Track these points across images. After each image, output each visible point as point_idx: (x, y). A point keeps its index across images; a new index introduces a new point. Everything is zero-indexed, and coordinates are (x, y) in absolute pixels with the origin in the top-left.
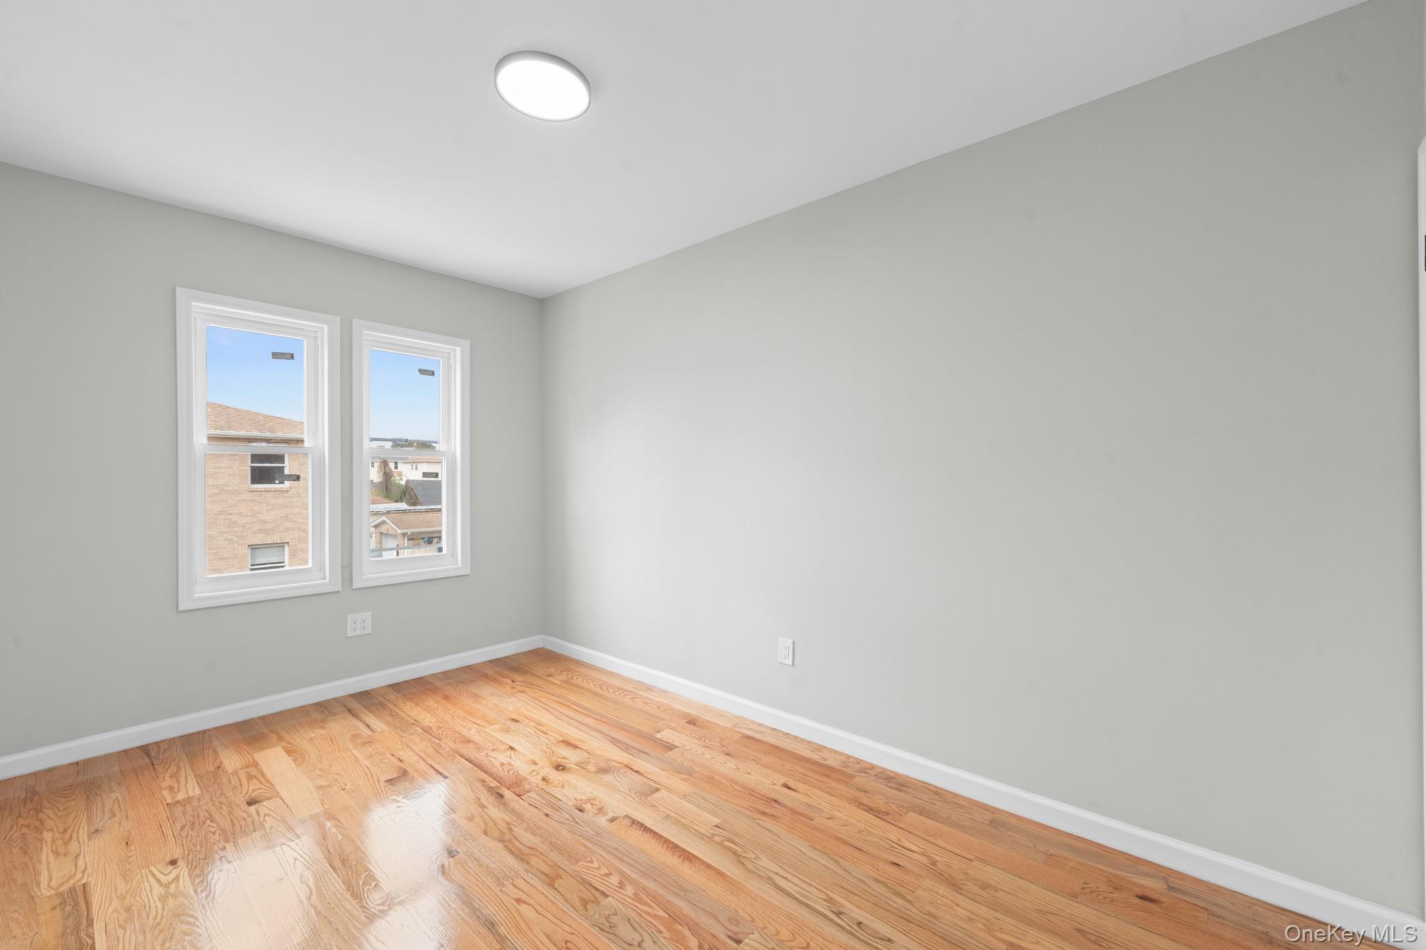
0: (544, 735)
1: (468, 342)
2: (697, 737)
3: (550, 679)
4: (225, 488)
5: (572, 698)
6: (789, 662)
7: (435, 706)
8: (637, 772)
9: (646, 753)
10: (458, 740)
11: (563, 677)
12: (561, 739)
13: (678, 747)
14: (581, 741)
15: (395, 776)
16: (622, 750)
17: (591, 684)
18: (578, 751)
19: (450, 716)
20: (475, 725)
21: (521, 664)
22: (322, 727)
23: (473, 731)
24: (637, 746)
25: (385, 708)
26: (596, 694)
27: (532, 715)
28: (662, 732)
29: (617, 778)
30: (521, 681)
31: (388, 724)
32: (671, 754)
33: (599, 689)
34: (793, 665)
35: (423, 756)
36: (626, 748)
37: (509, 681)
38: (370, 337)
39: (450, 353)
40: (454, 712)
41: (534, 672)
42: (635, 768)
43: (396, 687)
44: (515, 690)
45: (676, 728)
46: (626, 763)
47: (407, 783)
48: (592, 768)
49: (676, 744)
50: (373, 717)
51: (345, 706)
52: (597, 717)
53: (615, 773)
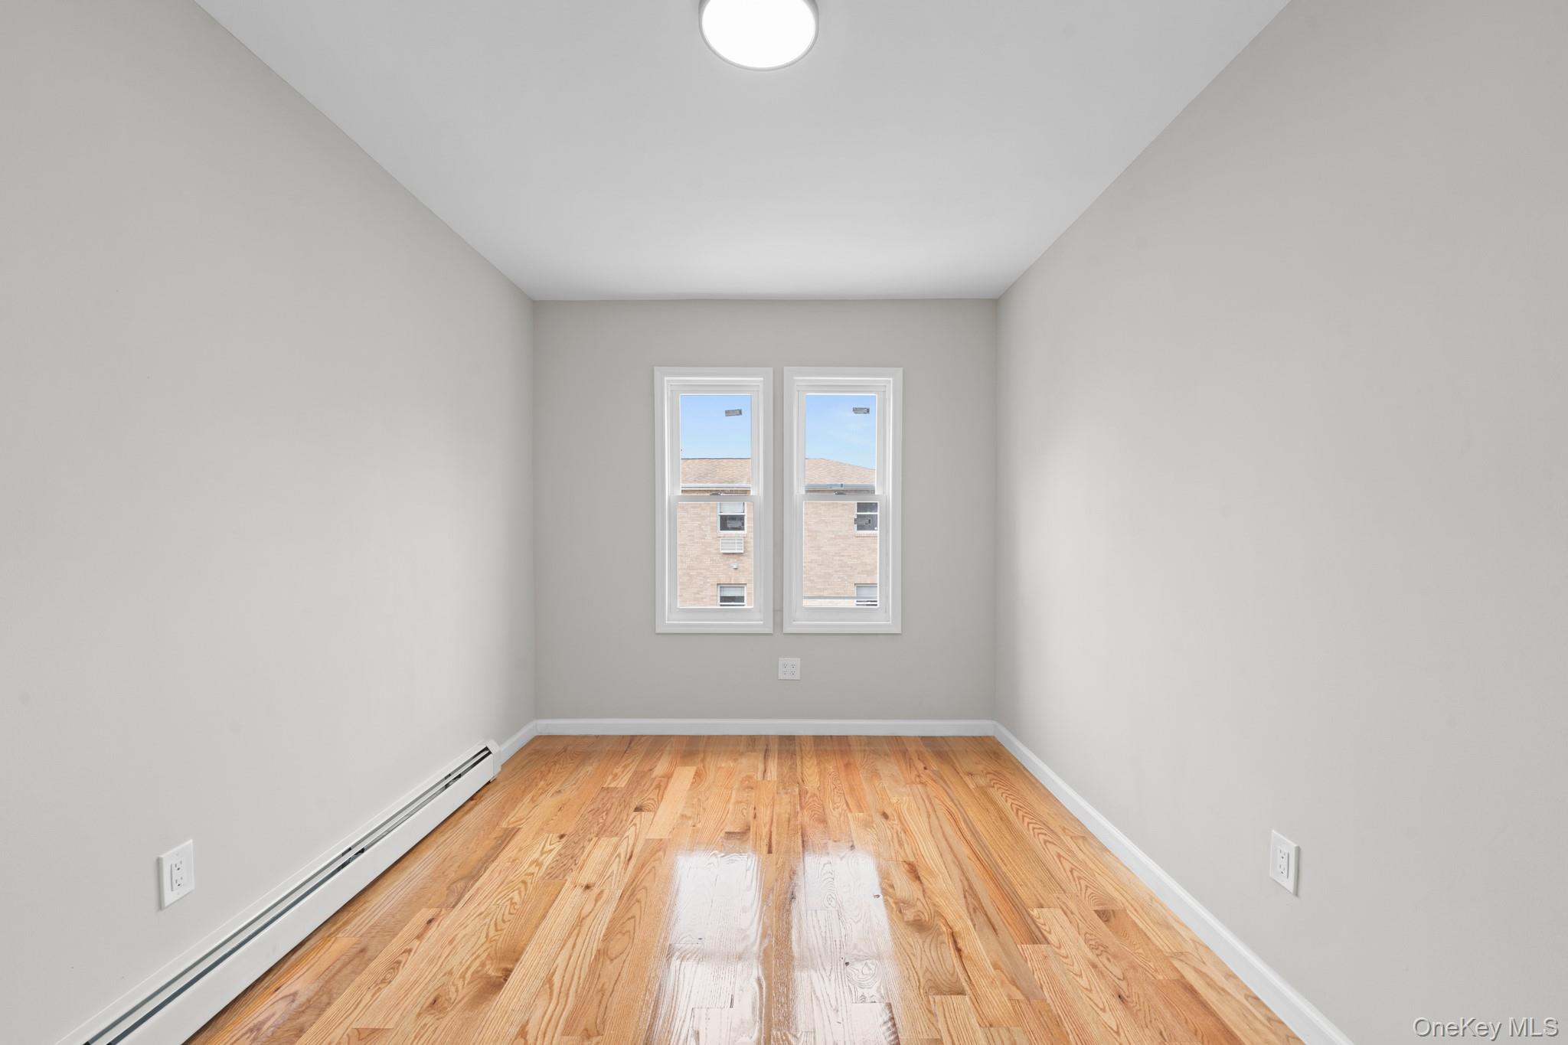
0: (897, 846)
1: (901, 370)
2: (1093, 943)
3: (967, 779)
4: (840, 534)
5: (970, 814)
6: (1289, 884)
7: (832, 770)
8: (959, 950)
9: (994, 929)
10: (816, 816)
11: (982, 782)
12: (912, 859)
13: (1048, 943)
14: (931, 872)
15: (737, 831)
16: (968, 908)
17: (1010, 801)
18: (916, 885)
19: (833, 786)
20: (845, 806)
21: (952, 751)
22: (735, 760)
23: (836, 813)
24: (991, 911)
25: (792, 758)
26: (1003, 818)
27: (908, 817)
28: (1045, 910)
29: (926, 945)
30: (933, 771)
31: (780, 775)
32: (1028, 949)
33: (1013, 813)
34: (1296, 893)
35: (774, 820)
36: (975, 907)
37: (921, 766)
38: (802, 382)
39: (885, 386)
40: (841, 783)
41: (958, 765)
42: (961, 945)
43: (819, 740)
44: (918, 780)
45: (1072, 913)
46: (956, 929)
47: (737, 842)
48: (910, 915)
49: (1051, 938)
50: (776, 765)
51: (767, 746)
52: (977, 848)
53: (931, 937)
